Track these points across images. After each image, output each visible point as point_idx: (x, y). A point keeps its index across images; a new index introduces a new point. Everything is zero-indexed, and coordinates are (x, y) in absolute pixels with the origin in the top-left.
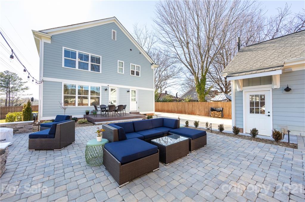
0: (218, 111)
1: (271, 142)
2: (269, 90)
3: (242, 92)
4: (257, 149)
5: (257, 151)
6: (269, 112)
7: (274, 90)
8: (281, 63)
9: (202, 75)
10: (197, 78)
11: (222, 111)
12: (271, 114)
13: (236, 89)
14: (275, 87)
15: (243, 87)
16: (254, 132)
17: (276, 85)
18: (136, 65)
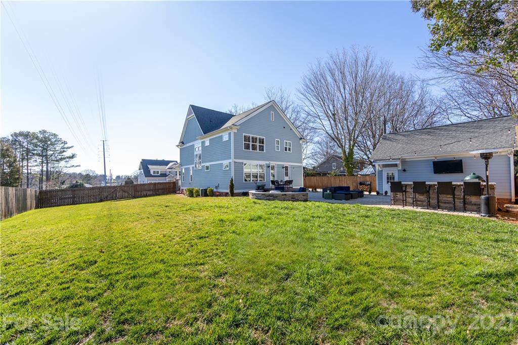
0: (366, 185)
2: (396, 170)
3: (382, 171)
8: (400, 157)
9: (350, 149)
10: (345, 152)
11: (370, 185)
15: (383, 168)
17: (399, 168)
18: (288, 142)
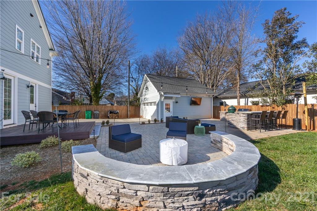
0: (115, 114)
2: (172, 102)
3: (163, 102)
6: (171, 112)
11: (118, 113)
15: (164, 99)
17: (174, 100)
18: (36, 44)
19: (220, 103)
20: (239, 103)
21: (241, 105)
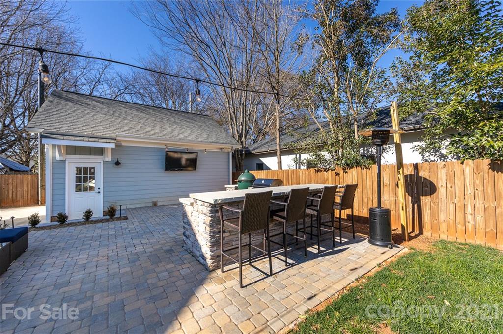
1: (107, 220)
2: (100, 163)
3: (64, 162)
4: (97, 230)
5: (98, 231)
6: (99, 189)
7: (105, 163)
8: (113, 136)
12: (101, 191)
13: (54, 158)
14: (107, 160)
15: (66, 154)
16: (88, 214)
17: (107, 157)
19: (257, 164)
20: (280, 163)
21: (283, 169)
